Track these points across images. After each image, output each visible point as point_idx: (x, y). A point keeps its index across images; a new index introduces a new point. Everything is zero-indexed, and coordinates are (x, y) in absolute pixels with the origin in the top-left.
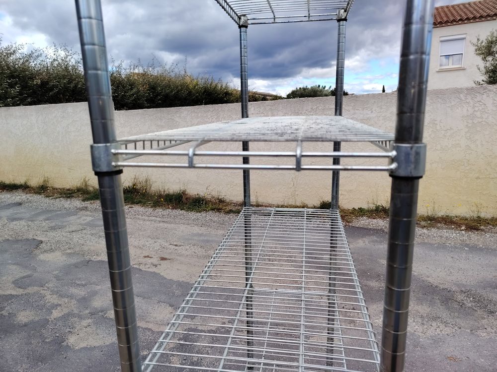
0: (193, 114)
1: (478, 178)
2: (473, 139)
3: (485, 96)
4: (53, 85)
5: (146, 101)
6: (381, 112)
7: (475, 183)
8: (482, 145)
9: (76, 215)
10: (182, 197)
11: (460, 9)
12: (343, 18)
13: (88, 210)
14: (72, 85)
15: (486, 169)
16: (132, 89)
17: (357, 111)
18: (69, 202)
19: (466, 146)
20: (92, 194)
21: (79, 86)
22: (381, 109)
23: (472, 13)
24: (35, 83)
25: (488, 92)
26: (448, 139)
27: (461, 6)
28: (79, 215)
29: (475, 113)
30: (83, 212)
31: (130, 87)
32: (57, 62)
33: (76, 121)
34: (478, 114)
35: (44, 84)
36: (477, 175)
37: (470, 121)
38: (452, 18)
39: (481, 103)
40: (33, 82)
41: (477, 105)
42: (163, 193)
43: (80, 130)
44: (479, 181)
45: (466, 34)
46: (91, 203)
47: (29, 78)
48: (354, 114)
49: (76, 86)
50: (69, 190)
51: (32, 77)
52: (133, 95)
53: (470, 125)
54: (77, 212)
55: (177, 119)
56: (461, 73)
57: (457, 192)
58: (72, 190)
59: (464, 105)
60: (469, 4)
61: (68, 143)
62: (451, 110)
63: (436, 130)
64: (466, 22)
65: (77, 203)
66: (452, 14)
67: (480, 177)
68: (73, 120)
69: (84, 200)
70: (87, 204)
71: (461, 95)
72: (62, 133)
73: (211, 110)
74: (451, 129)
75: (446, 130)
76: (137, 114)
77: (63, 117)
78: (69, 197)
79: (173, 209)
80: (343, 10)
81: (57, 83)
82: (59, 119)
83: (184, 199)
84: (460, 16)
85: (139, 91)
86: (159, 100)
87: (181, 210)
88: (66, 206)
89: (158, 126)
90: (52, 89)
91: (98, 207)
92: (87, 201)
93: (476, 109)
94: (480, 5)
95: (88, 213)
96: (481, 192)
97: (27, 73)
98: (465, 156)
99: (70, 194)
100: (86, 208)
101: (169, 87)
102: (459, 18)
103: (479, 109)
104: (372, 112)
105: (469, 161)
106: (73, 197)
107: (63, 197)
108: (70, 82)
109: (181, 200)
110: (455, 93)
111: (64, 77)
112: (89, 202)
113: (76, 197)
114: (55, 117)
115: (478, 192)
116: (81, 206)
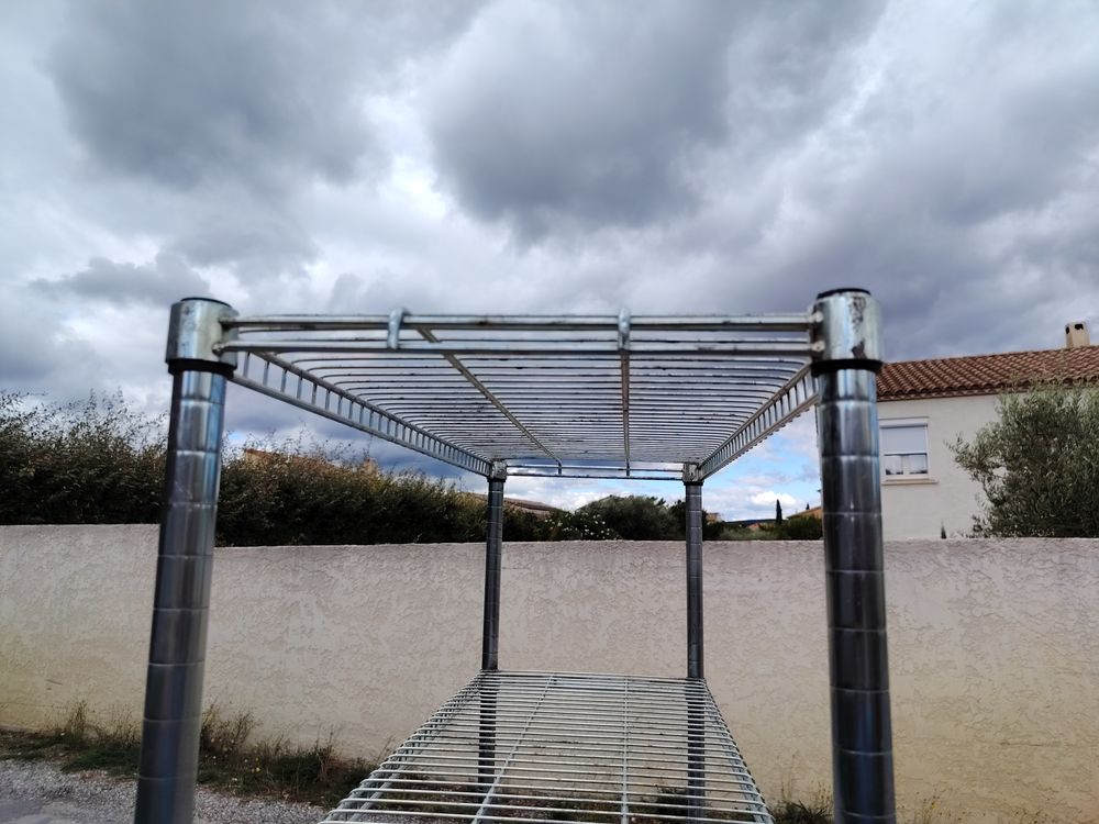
0: (371, 563)
1: (1005, 743)
2: (978, 652)
3: (986, 560)
4: (62, 480)
5: (268, 516)
6: (778, 582)
7: (1001, 757)
8: (999, 665)
9: (37, 812)
10: (319, 768)
11: (909, 370)
12: (695, 480)
13: (72, 799)
14: (106, 481)
15: (1018, 722)
16: (240, 491)
17: (728, 577)
18: (26, 773)
19: (967, 666)
20: (92, 753)
21: (122, 484)
22: (779, 574)
23: (933, 381)
24: (21, 475)
25: (990, 553)
26: (927, 648)
27: (911, 366)
28: (44, 812)
29: (974, 596)
30: (58, 805)
31: (236, 487)
32: (85, 430)
33: (97, 565)
34: (979, 597)
35: (42, 476)
36: (1001, 737)
37: (967, 613)
38: (896, 388)
39: (982, 576)
40: (18, 471)
41: (974, 577)
42: (272, 753)
43: (101, 586)
44: (1009, 750)
45: (927, 417)
46: (83, 778)
47: (9, 464)
48: (723, 582)
49: (114, 482)
50: (34, 736)
51: (20, 460)
52: (240, 504)
53: (967, 620)
54: (42, 804)
55: (333, 573)
56: (930, 489)
57: (965, 776)
58: (43, 737)
59: (949, 578)
60: (924, 363)
61: (64, 616)
62: (924, 585)
63: (901, 627)
64: (923, 395)
65: (47, 776)
66: (896, 380)
67: (1010, 741)
68: (89, 564)
69: (66, 769)
70: (73, 780)
71: (940, 557)
72: (55, 593)
73: (413, 554)
74: (930, 627)
75: (919, 630)
76: (243, 557)
77: (68, 555)
78: (29, 758)
79: (291, 800)
80: (694, 466)
81: (73, 476)
82: (56, 561)
83: (323, 774)
84: (911, 384)
85: (255, 495)
86: (296, 517)
87: (312, 804)
88: (18, 784)
89: (286, 585)
90: (57, 488)
91: (99, 789)
92: (75, 772)
93: (975, 587)
94: (945, 367)
95: (71, 807)
96: (1016, 777)
97: (9, 452)
98: (969, 690)
99: (35, 747)
100: (65, 794)
101: (325, 490)
102: (909, 388)
103: (979, 587)
104: (760, 580)
105: (978, 701)
106: (39, 757)
107: (15, 758)
108: (102, 474)
109: (315, 775)
110: (926, 551)
111: (92, 464)
112: (79, 775)
113: (48, 759)
114: (47, 554)
115: (1012, 777)
116: (58, 785)
